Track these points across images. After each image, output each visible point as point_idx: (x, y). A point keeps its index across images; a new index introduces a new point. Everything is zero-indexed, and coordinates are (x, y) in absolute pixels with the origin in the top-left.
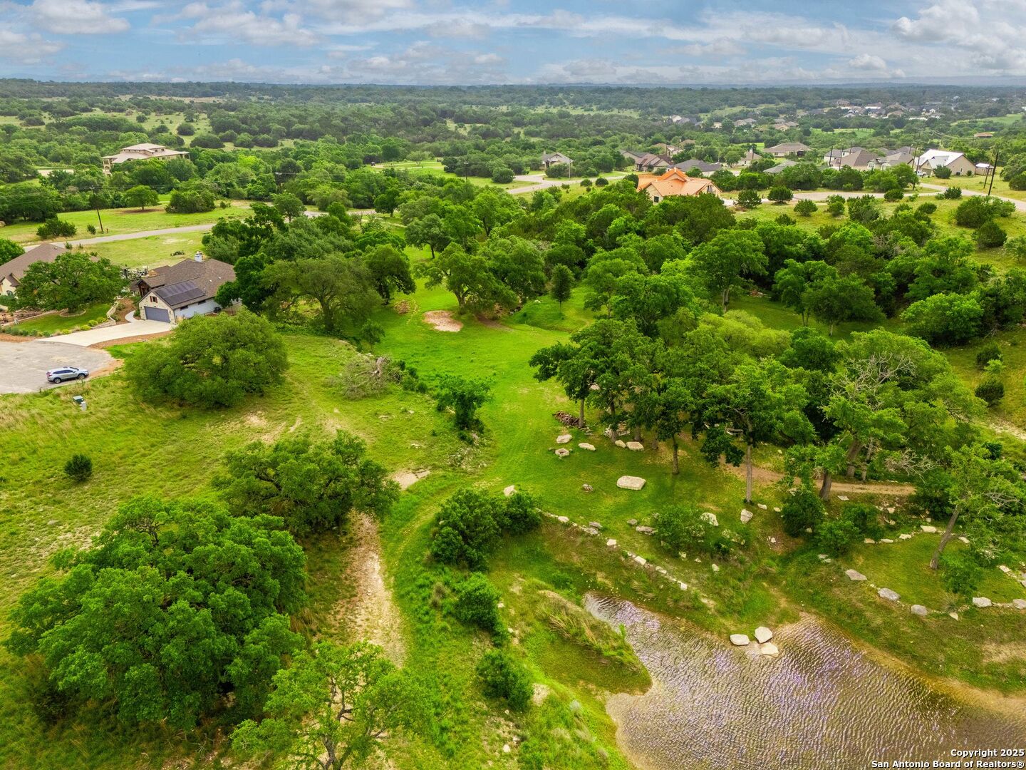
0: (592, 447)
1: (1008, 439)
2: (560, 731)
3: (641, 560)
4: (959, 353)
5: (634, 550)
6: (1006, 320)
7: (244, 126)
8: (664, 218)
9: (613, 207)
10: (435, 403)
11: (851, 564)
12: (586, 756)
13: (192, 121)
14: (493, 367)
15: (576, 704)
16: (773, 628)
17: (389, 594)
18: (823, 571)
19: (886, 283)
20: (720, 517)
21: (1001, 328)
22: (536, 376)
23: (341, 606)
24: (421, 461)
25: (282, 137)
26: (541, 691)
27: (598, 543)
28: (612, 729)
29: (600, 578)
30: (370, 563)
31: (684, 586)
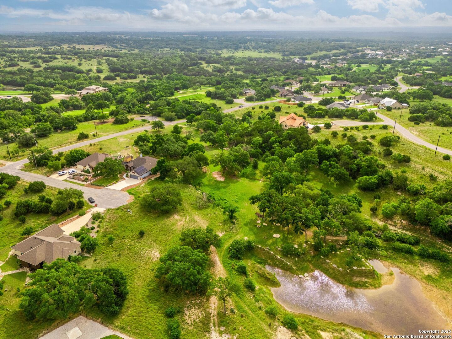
0: (266, 225)
1: (375, 224)
2: (262, 295)
3: (279, 257)
4: (371, 194)
5: (277, 255)
6: (385, 184)
7: (123, 69)
8: (288, 137)
9: (271, 132)
10: (223, 210)
11: (328, 258)
12: (267, 299)
13: (100, 65)
14: (236, 195)
15: (265, 290)
16: (308, 273)
17: (222, 265)
18: (321, 260)
19: (354, 168)
20: (298, 246)
21: (383, 186)
22: (251, 203)
23: (212, 268)
24: (222, 229)
25: (138, 74)
26: (257, 287)
27: (269, 253)
28: (272, 295)
29: (269, 261)
30: (216, 258)
31: (289, 264)
